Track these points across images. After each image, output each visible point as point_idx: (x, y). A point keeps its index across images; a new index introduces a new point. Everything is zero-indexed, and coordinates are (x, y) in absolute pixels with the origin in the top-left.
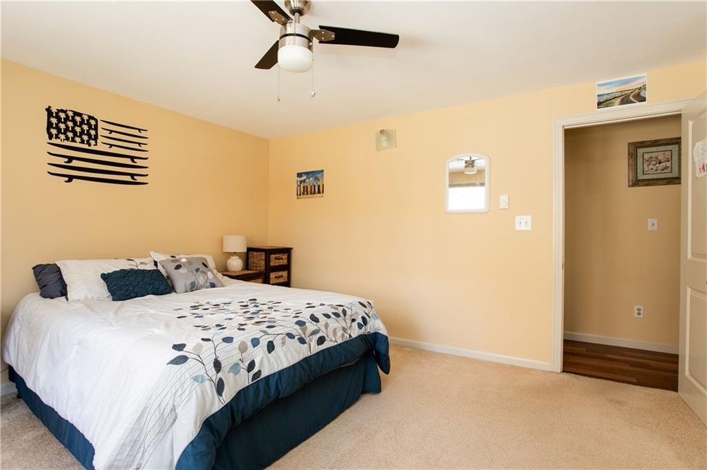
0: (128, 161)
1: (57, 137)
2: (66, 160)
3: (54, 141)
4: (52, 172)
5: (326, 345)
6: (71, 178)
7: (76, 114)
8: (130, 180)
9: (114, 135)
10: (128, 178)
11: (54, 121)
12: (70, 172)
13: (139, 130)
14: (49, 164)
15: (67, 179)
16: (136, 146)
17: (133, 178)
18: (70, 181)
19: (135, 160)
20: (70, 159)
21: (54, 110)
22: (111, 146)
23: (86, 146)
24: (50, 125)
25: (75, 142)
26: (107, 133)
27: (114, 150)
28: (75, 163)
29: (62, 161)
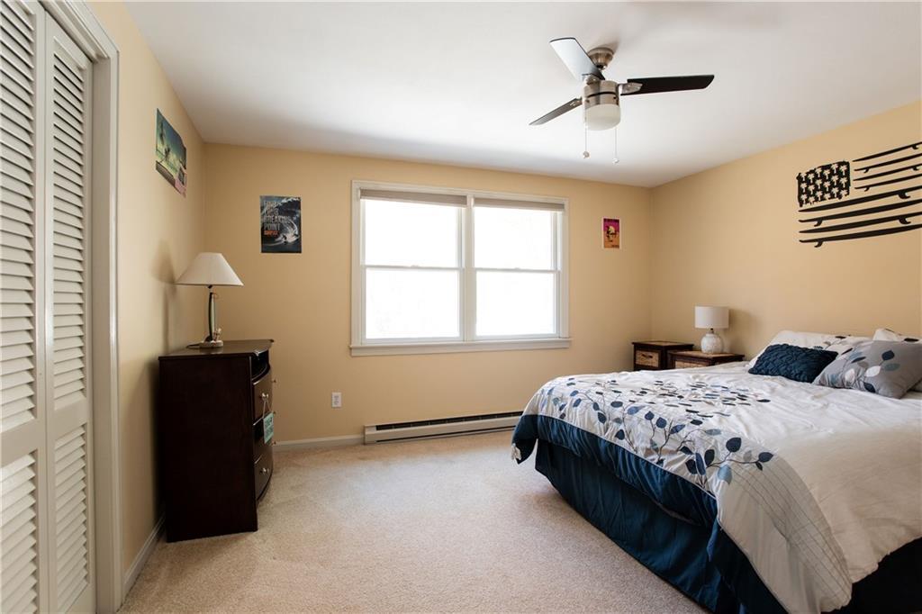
0: (896, 199)
1: (807, 201)
2: (816, 223)
3: (806, 206)
4: (804, 239)
5: (623, 444)
6: (820, 242)
7: (824, 168)
8: (900, 225)
9: (872, 172)
10: (897, 224)
11: (804, 186)
12: (820, 235)
13: (914, 146)
14: (801, 232)
15: (816, 243)
16: (911, 172)
17: (904, 222)
18: (819, 245)
19: (907, 194)
20: (820, 220)
21: (803, 175)
22: (868, 187)
23: (836, 200)
24: (800, 192)
25: (825, 199)
26: (862, 174)
27: (873, 191)
28: (825, 224)
29: (811, 226)
